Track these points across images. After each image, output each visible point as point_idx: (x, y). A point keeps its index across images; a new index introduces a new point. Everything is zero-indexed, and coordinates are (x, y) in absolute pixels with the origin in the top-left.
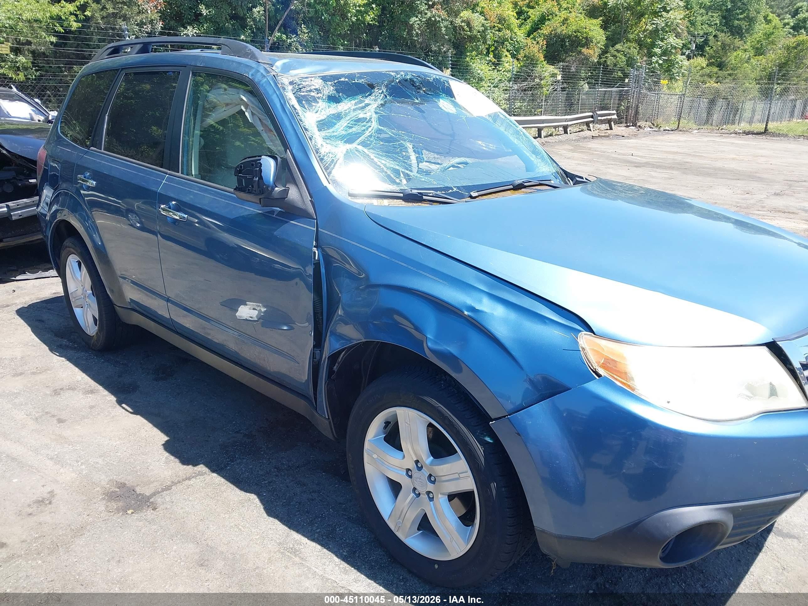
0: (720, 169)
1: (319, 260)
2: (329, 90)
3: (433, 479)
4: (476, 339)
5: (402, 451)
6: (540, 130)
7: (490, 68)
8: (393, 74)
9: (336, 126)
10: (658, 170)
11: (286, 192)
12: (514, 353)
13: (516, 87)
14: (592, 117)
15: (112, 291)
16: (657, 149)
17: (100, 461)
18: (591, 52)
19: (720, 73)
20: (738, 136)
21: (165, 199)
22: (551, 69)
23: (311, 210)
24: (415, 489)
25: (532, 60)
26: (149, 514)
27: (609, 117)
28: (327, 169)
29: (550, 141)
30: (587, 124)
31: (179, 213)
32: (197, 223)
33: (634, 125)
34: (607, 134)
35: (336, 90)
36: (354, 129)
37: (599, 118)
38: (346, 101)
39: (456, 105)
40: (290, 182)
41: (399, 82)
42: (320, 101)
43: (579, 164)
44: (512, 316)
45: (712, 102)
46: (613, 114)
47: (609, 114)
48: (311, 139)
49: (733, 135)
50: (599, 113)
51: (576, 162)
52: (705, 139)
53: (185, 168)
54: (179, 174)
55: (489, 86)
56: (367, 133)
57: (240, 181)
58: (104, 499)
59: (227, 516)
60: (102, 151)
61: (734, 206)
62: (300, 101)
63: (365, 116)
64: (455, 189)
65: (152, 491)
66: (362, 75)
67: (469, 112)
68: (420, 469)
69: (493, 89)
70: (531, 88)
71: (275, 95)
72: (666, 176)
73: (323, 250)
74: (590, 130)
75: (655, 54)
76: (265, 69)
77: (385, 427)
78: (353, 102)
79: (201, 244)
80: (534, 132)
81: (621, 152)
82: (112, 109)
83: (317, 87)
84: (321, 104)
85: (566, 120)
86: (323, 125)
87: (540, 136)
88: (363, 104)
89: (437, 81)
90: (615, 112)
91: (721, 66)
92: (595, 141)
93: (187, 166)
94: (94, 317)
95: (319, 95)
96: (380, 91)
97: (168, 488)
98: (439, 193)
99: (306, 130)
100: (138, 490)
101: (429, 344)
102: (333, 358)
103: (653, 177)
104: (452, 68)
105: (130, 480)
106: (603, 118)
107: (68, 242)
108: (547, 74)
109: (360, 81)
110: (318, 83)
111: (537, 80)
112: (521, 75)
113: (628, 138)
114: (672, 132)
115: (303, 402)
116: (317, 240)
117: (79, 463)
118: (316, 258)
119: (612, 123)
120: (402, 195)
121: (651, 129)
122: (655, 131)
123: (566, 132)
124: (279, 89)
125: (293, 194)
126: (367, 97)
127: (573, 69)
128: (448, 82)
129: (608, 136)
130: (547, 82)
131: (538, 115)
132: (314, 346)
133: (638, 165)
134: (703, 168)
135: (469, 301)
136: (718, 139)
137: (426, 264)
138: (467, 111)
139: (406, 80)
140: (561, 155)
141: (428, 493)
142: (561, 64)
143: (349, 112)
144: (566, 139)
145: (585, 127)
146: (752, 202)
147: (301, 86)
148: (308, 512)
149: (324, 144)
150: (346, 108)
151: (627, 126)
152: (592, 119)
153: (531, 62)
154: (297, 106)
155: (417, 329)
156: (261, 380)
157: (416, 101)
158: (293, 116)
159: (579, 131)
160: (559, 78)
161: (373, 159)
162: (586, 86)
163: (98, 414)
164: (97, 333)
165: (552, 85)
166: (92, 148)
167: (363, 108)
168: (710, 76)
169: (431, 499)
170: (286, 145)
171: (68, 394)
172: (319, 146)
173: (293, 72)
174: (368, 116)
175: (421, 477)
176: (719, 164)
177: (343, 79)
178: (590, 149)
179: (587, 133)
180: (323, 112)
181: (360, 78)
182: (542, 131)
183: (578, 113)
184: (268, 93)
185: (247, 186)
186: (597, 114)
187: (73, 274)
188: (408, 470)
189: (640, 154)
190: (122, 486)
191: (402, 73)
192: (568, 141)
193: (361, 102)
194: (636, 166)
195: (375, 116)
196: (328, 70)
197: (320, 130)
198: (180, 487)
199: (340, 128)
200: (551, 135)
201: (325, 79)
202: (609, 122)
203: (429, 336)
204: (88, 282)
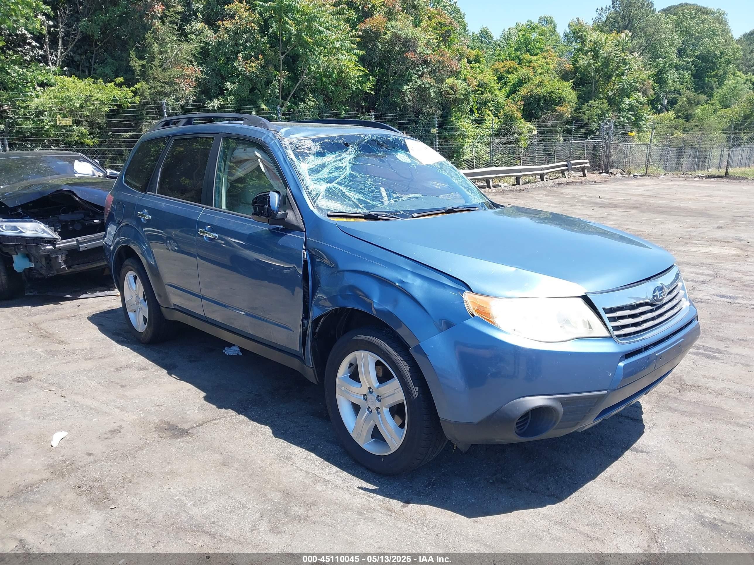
0: (676, 208)
1: (307, 258)
2: (317, 147)
3: (380, 398)
4: (403, 301)
5: (360, 382)
6: (518, 178)
7: (474, 126)
8: (362, 136)
9: (322, 172)
10: (620, 210)
11: (286, 215)
12: (425, 307)
13: (497, 141)
14: (566, 166)
15: (160, 296)
16: (623, 192)
17: (153, 409)
18: (565, 109)
19: (687, 124)
20: (701, 180)
21: (203, 225)
22: (528, 125)
23: (302, 225)
24: (369, 408)
25: (511, 118)
26: (188, 438)
27: (582, 166)
28: (314, 200)
29: (527, 187)
30: (562, 172)
31: (212, 234)
32: (223, 244)
33: (607, 172)
34: (581, 180)
35: (322, 148)
36: (333, 174)
37: (573, 167)
38: (329, 155)
39: (410, 156)
40: (288, 208)
41: (367, 142)
42: (310, 155)
43: (549, 206)
44: (426, 285)
45: (681, 151)
46: (587, 163)
47: (583, 163)
48: (303, 180)
49: (696, 179)
50: (572, 162)
51: (547, 204)
52: (670, 183)
53: (217, 203)
54: (213, 207)
55: (473, 142)
56: (343, 176)
57: (255, 209)
58: (156, 430)
59: (242, 440)
60: (156, 194)
61: (678, 237)
62: (297, 156)
63: (342, 165)
64: (402, 212)
65: (190, 426)
66: (340, 137)
67: (420, 162)
68: (371, 393)
69: (476, 144)
70: (511, 142)
71: (280, 152)
72: (625, 214)
73: (309, 251)
74: (565, 177)
75: (623, 110)
76: (273, 135)
77: (349, 367)
78: (334, 156)
79: (226, 261)
80: (513, 180)
81: (590, 195)
82: (164, 165)
83: (309, 146)
84: (312, 158)
85: (542, 169)
86: (313, 171)
87: (518, 183)
88: (341, 157)
89: (396, 140)
90: (587, 161)
91: (687, 118)
92: (569, 186)
93: (218, 201)
94: (144, 317)
95: (310, 151)
96: (353, 148)
97: (201, 425)
98: (390, 214)
99: (300, 174)
100: (180, 426)
101: (375, 306)
102: (316, 322)
103: (613, 215)
104: (438, 127)
105: (174, 420)
106: (577, 166)
107: (127, 262)
108: (525, 129)
109: (339, 142)
110: (309, 143)
111: (516, 135)
112: (501, 131)
113: (600, 183)
114: (641, 177)
115: (297, 361)
116: (305, 245)
117: (138, 410)
118: (305, 257)
119: (586, 170)
120: (363, 215)
121: (622, 176)
122: (625, 177)
123: (542, 179)
124: (282, 148)
125: (291, 216)
126: (344, 152)
127: (549, 125)
128: (404, 141)
129: (581, 182)
130: (525, 136)
131: (517, 165)
132: (303, 318)
133: (602, 206)
134: (661, 207)
135: (400, 277)
136: (681, 183)
137: (374, 255)
138: (418, 161)
139: (373, 140)
140: (535, 199)
141: (377, 408)
142: (537, 120)
143: (331, 163)
144: (543, 185)
145: (561, 175)
146: (695, 234)
147: (297, 146)
148: (298, 437)
149: (312, 183)
150: (329, 160)
151: (600, 173)
152: (566, 168)
153: (510, 120)
154: (294, 159)
155: (367, 297)
156: (268, 348)
157: (380, 155)
158: (292, 165)
159: (555, 179)
160: (535, 132)
161: (344, 193)
162: (562, 139)
163: (149, 382)
164: (146, 330)
165: (530, 139)
166: (149, 192)
167: (340, 160)
168: (676, 128)
169: (379, 413)
170: (286, 185)
171: (126, 370)
172: (308, 185)
173: (292, 136)
174: (344, 165)
175: (372, 398)
176: (676, 204)
177: (326, 141)
178: (562, 193)
179: (563, 180)
180: (313, 163)
181: (339, 139)
182: (520, 179)
183: (554, 163)
184: (274, 150)
185: (260, 211)
186: (571, 163)
187: (130, 285)
188: (365, 395)
189: (607, 196)
190: (169, 423)
191: (370, 135)
192: (544, 188)
193: (340, 156)
194: (601, 207)
195: (349, 165)
196: (317, 134)
197: (310, 175)
198: (208, 424)
199: (324, 173)
200: (529, 182)
201: (314, 140)
202: (583, 169)
203: (375, 301)
204: (142, 290)
